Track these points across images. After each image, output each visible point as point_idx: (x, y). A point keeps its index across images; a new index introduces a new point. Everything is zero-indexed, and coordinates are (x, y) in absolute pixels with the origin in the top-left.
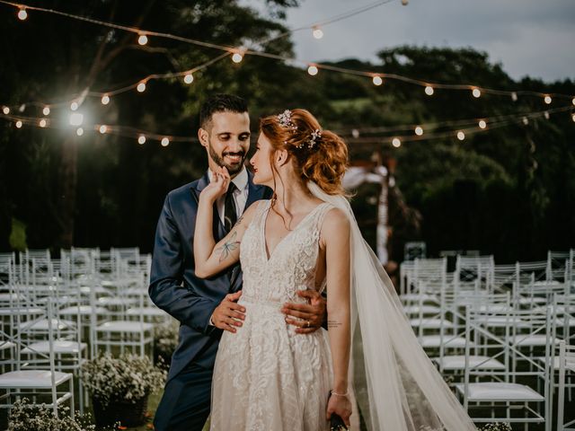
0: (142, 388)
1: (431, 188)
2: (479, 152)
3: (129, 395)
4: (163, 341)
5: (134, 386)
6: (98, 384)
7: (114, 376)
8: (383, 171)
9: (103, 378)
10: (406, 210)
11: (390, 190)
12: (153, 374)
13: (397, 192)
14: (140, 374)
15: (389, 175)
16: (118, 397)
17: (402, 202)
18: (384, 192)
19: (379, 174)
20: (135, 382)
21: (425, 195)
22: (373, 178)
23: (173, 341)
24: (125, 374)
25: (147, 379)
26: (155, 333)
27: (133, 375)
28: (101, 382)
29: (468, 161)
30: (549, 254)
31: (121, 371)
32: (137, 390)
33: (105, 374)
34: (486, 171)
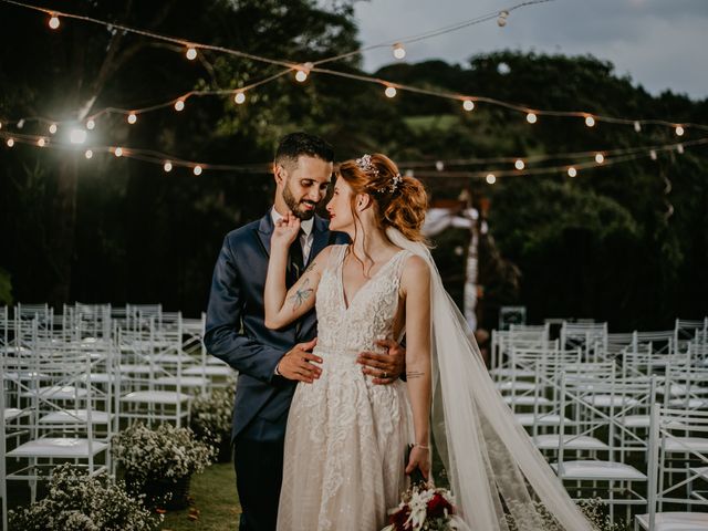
0: (186, 464)
1: (535, 237)
2: (598, 192)
3: (170, 472)
4: (202, 416)
5: (175, 462)
6: (133, 459)
7: (153, 450)
8: (474, 213)
9: (140, 452)
10: (501, 264)
11: (482, 238)
12: (198, 449)
13: (491, 240)
14: (183, 448)
15: (480, 219)
16: (157, 474)
17: (496, 255)
18: (475, 240)
19: (468, 217)
20: (177, 457)
21: (527, 245)
22: (461, 222)
23: (214, 416)
24: (166, 448)
25: (192, 454)
26: (193, 406)
27: (175, 448)
28: (137, 457)
29: (584, 202)
30: (677, 321)
31: (161, 445)
32: (179, 467)
33: (141, 447)
34: (607, 216)
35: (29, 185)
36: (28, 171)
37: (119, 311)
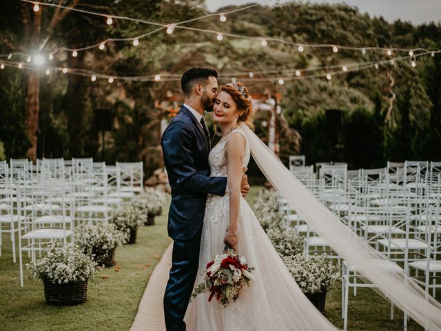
0: (113, 243)
1: (311, 114)
3: (105, 247)
4: (119, 219)
5: (107, 242)
6: (85, 240)
7: (95, 236)
8: (272, 102)
9: (89, 237)
10: (289, 131)
11: (278, 116)
12: (119, 234)
13: (283, 117)
14: (111, 234)
15: (276, 105)
16: (98, 248)
17: (286, 126)
18: (273, 118)
19: (269, 104)
20: (108, 239)
21: (305, 120)
22: (265, 107)
23: (126, 219)
24: (102, 234)
25: (116, 237)
26: (114, 213)
27: (107, 234)
28: (87, 239)
31: (100, 233)
32: (109, 244)
33: (89, 234)
34: (354, 100)
35: (12, 89)
36: (11, 82)
37: (68, 162)
